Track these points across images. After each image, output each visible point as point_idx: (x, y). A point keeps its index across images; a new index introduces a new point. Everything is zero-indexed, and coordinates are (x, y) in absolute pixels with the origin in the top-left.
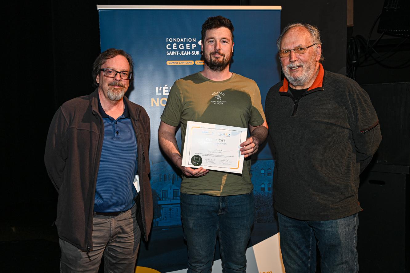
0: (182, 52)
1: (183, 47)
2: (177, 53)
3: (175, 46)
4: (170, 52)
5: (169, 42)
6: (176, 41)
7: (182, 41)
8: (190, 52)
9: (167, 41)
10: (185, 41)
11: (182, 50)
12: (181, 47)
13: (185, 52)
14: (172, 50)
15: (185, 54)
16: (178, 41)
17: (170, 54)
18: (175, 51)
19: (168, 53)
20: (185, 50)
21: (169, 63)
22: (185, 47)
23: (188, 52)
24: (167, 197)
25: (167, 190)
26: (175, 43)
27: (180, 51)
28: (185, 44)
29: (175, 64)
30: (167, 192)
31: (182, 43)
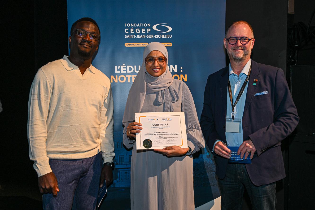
0: (139, 35)
1: (139, 31)
2: (134, 36)
3: (132, 30)
4: (128, 35)
5: (127, 27)
6: (133, 26)
7: (138, 26)
8: (145, 35)
9: (125, 26)
10: (141, 26)
11: (138, 34)
12: (138, 31)
13: (141, 35)
14: (130, 34)
15: (141, 37)
16: (135, 26)
17: (128, 37)
18: (132, 34)
19: (126, 37)
20: (141, 33)
21: (127, 45)
22: (141, 31)
23: (143, 35)
24: (124, 162)
25: (124, 156)
26: (132, 28)
27: (136, 34)
28: (141, 28)
29: (132, 46)
30: (124, 157)
31: (138, 27)
